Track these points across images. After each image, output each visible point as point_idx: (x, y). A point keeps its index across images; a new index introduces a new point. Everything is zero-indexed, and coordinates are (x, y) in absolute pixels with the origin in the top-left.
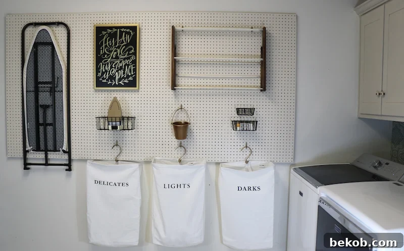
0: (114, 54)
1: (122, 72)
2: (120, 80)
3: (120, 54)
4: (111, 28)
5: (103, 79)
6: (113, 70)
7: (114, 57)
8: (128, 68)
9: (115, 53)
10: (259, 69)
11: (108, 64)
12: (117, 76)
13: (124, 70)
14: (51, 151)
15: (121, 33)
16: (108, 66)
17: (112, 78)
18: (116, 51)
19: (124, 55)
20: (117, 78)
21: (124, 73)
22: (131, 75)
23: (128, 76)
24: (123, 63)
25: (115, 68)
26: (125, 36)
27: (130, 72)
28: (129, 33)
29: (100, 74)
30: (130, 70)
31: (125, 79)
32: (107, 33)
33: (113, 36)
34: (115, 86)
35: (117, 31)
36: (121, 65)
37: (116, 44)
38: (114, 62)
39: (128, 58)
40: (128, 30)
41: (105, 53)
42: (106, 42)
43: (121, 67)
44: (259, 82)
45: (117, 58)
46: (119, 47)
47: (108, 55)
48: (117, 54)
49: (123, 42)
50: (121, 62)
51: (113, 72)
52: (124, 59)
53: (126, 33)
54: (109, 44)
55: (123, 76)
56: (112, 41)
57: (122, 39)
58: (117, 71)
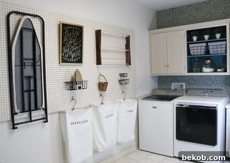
0: (71, 42)
2: (74, 58)
4: (70, 25)
5: (65, 58)
6: (70, 52)
7: (71, 44)
9: (72, 41)
11: (68, 48)
13: (76, 53)
14: (33, 110)
15: (75, 29)
16: (68, 50)
17: (70, 57)
18: (72, 40)
19: (76, 43)
20: (72, 57)
21: (76, 54)
22: (79, 56)
24: (76, 48)
25: (71, 51)
26: (77, 32)
27: (79, 54)
28: (78, 30)
29: (63, 54)
30: (79, 52)
31: (76, 58)
32: (67, 28)
33: (70, 31)
34: (71, 62)
35: (73, 28)
36: (74, 49)
37: (72, 36)
38: (71, 47)
39: (78, 45)
40: (78, 29)
41: (66, 41)
42: (67, 34)
43: (75, 50)
46: (73, 38)
47: (68, 42)
48: (73, 42)
49: (75, 36)
50: (74, 48)
52: (76, 46)
53: (77, 29)
54: (68, 35)
55: (76, 57)
56: (70, 34)
57: (75, 33)
58: (72, 53)
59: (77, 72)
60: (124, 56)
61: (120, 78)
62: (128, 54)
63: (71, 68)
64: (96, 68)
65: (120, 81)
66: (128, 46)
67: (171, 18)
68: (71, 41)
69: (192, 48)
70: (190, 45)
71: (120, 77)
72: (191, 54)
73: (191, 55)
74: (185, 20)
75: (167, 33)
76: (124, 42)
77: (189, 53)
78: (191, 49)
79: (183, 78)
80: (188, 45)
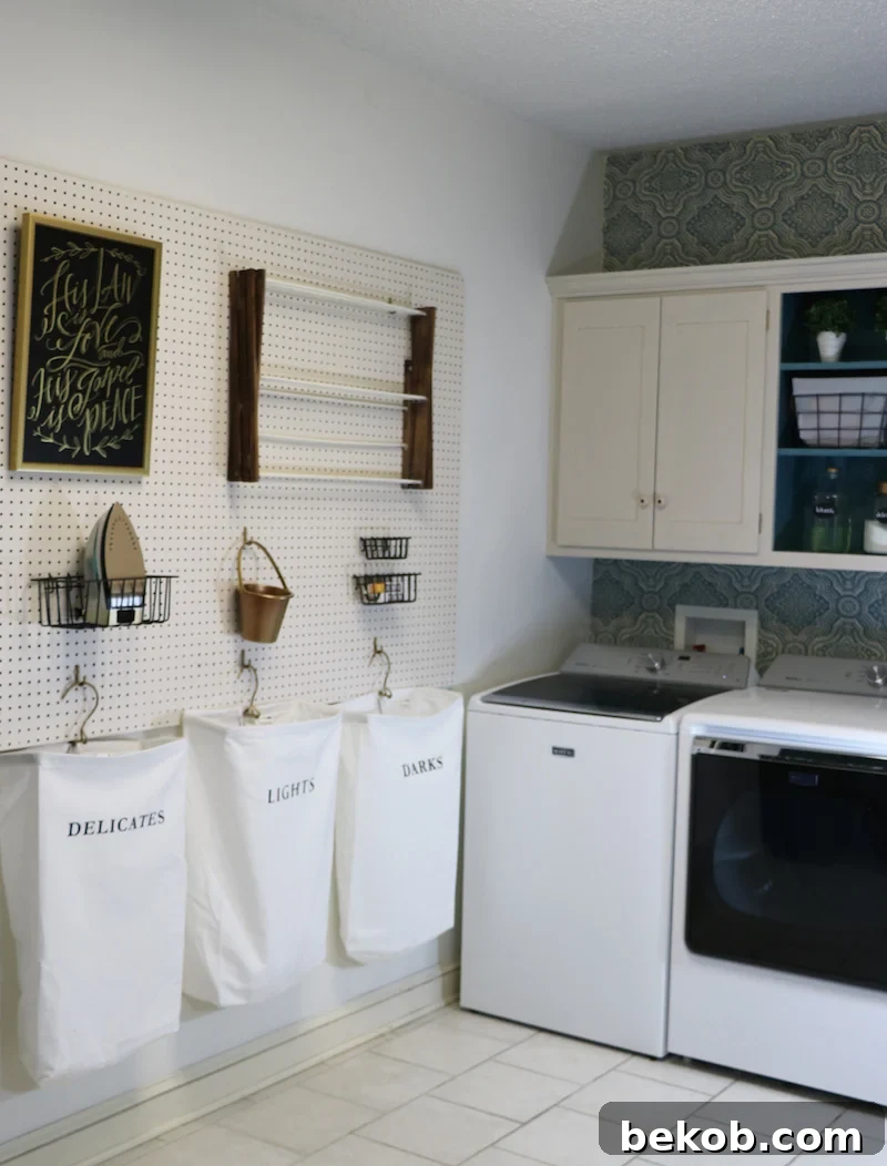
0: (82, 339)
1: (104, 409)
2: (96, 437)
3: (102, 342)
4: (80, 238)
5: (47, 432)
6: (76, 402)
7: (83, 349)
8: (121, 398)
9: (88, 336)
10: (400, 424)
11: (63, 375)
12: (88, 423)
13: (111, 404)
15: (110, 262)
16: (63, 385)
17: (73, 429)
18: (90, 329)
19: (114, 348)
20: (88, 431)
21: (109, 414)
22: (131, 424)
23: (120, 428)
24: (111, 375)
25: (84, 392)
26: (120, 280)
27: (128, 412)
28: (127, 268)
29: (36, 413)
30: (128, 404)
31: (111, 434)
32: (66, 256)
33: (83, 269)
34: (81, 461)
35: (97, 253)
36: (101, 384)
37: (90, 304)
38: (81, 371)
39: (124, 361)
40: (128, 258)
41: (56, 333)
42: (61, 292)
43: (103, 390)
44: (399, 460)
45: (92, 354)
46: (98, 316)
47: (66, 340)
48: (94, 339)
49: (111, 301)
50: (101, 374)
51: (79, 405)
52: (115, 362)
53: (122, 263)
54: (70, 298)
55: (107, 427)
56: (80, 290)
57: (109, 288)
58: (90, 405)
59: (112, 524)
60: (391, 431)
61: (361, 567)
62: (417, 420)
63: (74, 498)
64: (226, 501)
65: (362, 582)
66: (418, 371)
67: (695, 207)
68: (85, 332)
69: (811, 405)
70: (801, 386)
71: (360, 559)
72: (803, 435)
73: (801, 444)
74: (780, 220)
75: (667, 300)
76: (398, 347)
77: (788, 433)
78: (801, 405)
79: (746, 582)
80: (786, 380)
